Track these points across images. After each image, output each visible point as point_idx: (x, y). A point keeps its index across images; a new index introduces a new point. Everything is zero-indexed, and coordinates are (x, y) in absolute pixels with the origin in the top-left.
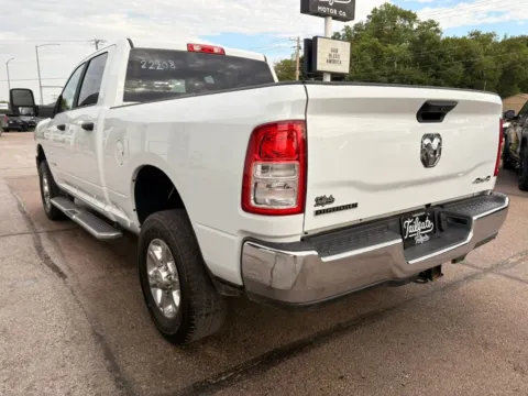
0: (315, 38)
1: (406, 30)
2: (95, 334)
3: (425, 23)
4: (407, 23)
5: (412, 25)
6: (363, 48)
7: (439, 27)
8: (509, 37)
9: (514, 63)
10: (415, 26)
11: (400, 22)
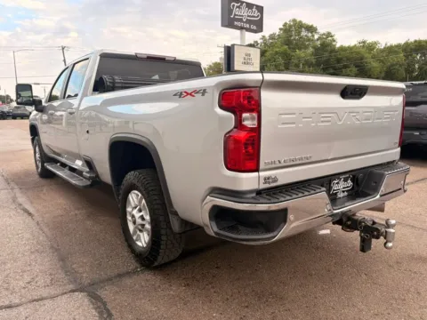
0: (233, 45)
1: (309, 40)
2: (52, 247)
3: (324, 34)
4: (310, 35)
5: (313, 36)
6: (277, 53)
7: (335, 38)
8: (389, 45)
9: (392, 65)
10: (316, 37)
11: (304, 33)
